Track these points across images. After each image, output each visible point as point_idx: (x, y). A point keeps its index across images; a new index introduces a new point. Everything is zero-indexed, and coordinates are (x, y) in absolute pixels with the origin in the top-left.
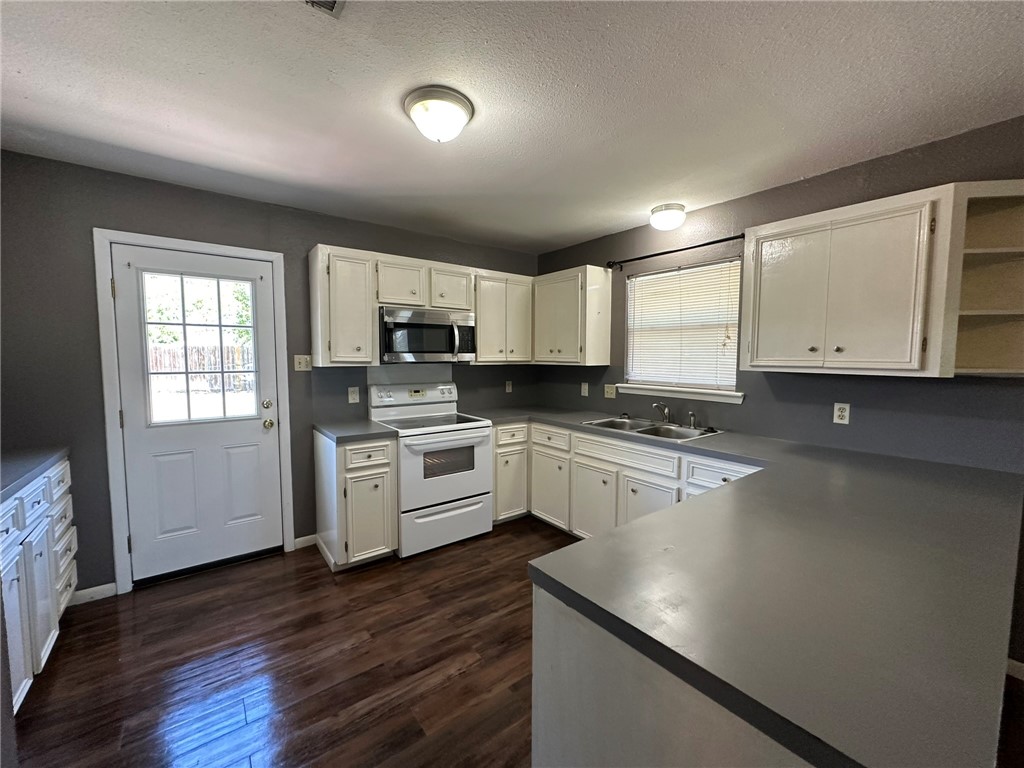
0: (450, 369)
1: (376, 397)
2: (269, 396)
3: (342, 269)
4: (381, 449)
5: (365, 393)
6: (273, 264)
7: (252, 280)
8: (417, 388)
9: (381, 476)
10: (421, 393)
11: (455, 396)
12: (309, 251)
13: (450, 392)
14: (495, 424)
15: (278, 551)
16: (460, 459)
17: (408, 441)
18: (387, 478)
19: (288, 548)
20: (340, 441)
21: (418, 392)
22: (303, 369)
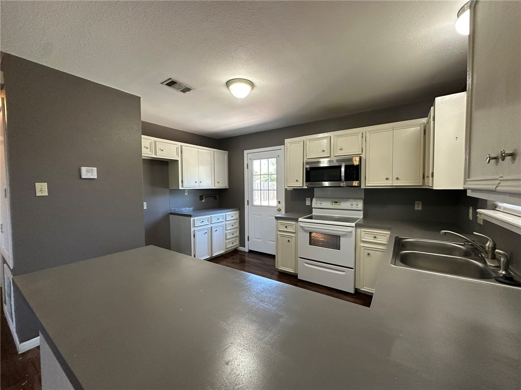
2: (280, 199)
4: (291, 225)
5: (311, 201)
8: (336, 200)
9: (291, 237)
10: (338, 203)
14: (357, 226)
16: (333, 242)
17: (302, 224)
18: (293, 239)
21: (337, 202)
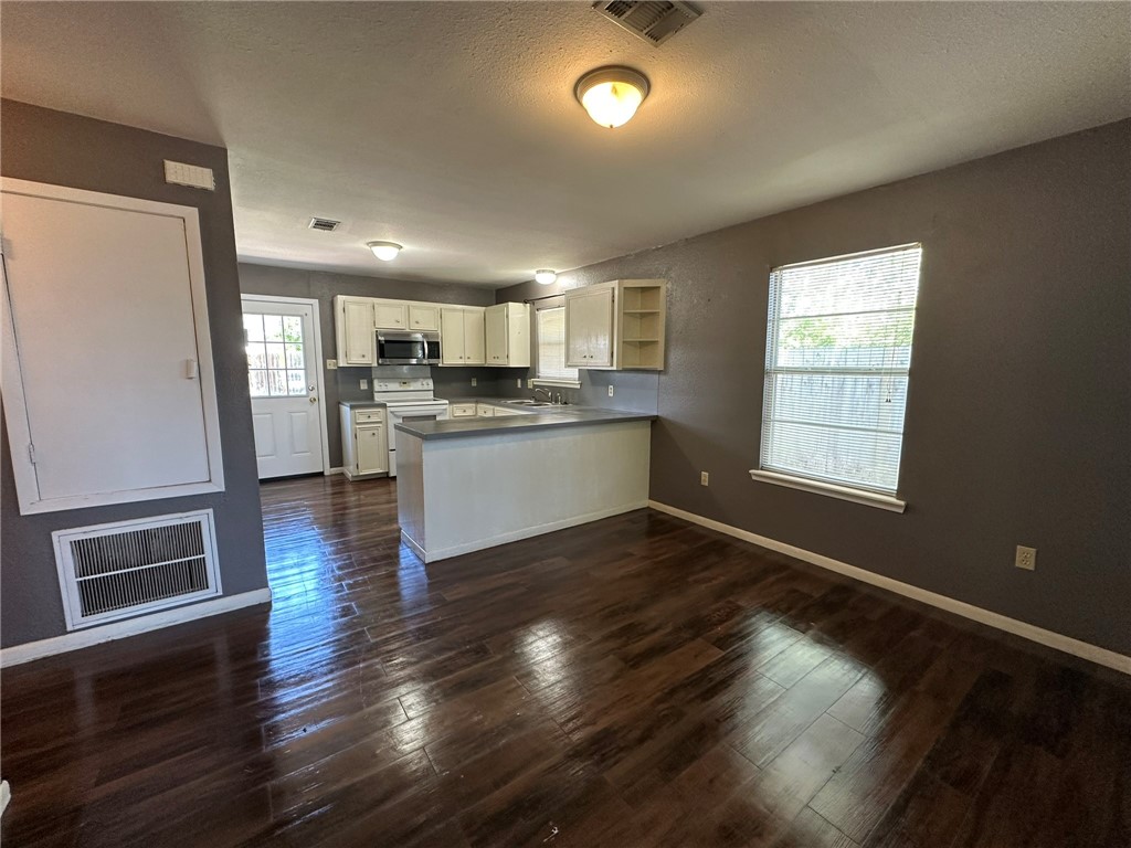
0: (429, 368)
1: (377, 386)
2: (313, 383)
3: (352, 309)
4: (376, 413)
5: (371, 383)
6: (312, 306)
7: (301, 316)
8: (404, 380)
9: (377, 428)
10: (408, 384)
11: (431, 386)
12: (333, 297)
13: (430, 384)
14: (450, 403)
15: (321, 474)
17: (392, 409)
18: (381, 431)
19: (326, 474)
20: (352, 407)
21: (406, 383)
22: (333, 368)
